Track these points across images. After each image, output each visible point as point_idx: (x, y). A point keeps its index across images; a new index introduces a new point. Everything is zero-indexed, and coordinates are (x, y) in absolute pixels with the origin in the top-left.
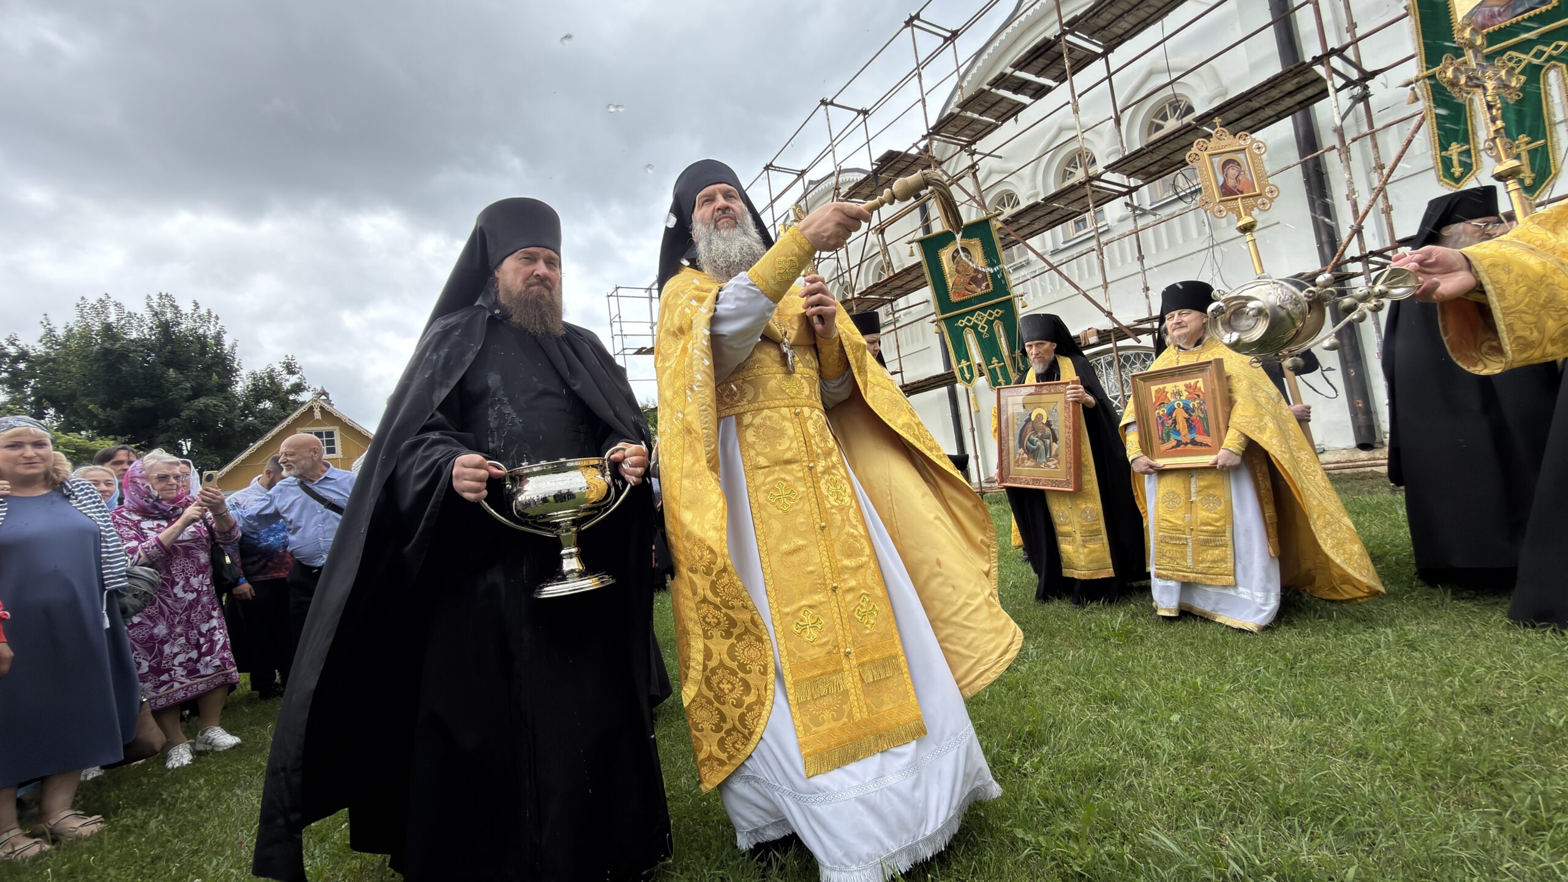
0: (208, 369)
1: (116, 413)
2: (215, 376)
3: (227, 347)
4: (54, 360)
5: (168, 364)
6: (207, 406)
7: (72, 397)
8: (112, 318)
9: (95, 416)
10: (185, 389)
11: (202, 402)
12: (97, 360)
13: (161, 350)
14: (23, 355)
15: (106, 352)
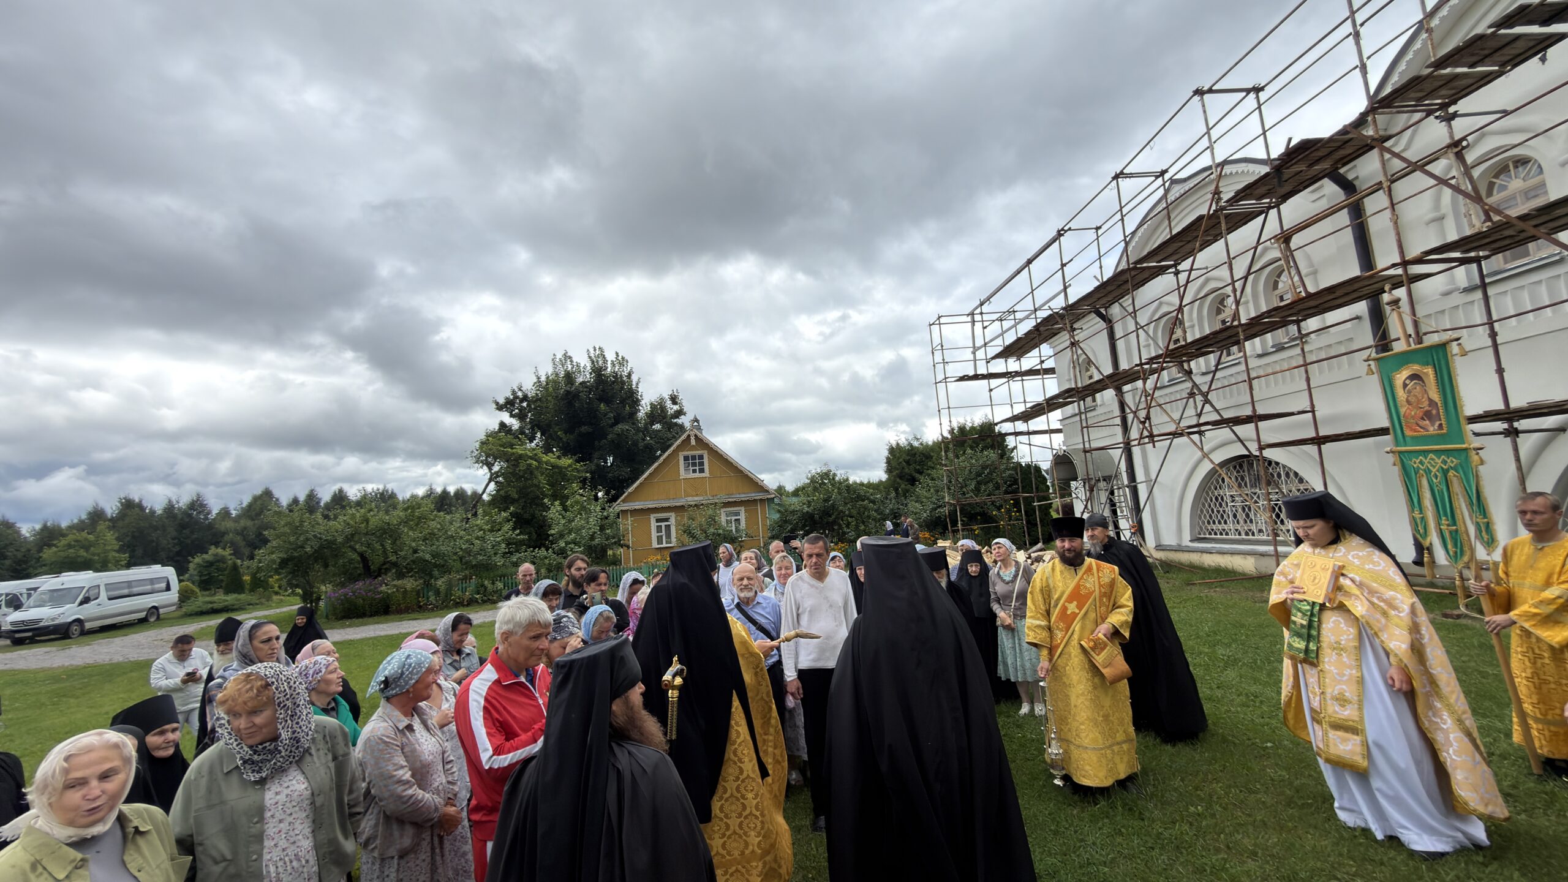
0: (623, 401)
1: (572, 437)
2: (627, 408)
3: (634, 383)
4: (540, 400)
5: (601, 399)
6: (622, 430)
7: (549, 426)
8: (569, 368)
9: (560, 439)
10: (609, 418)
11: (620, 427)
12: (562, 399)
13: (597, 389)
14: (525, 398)
15: (568, 393)
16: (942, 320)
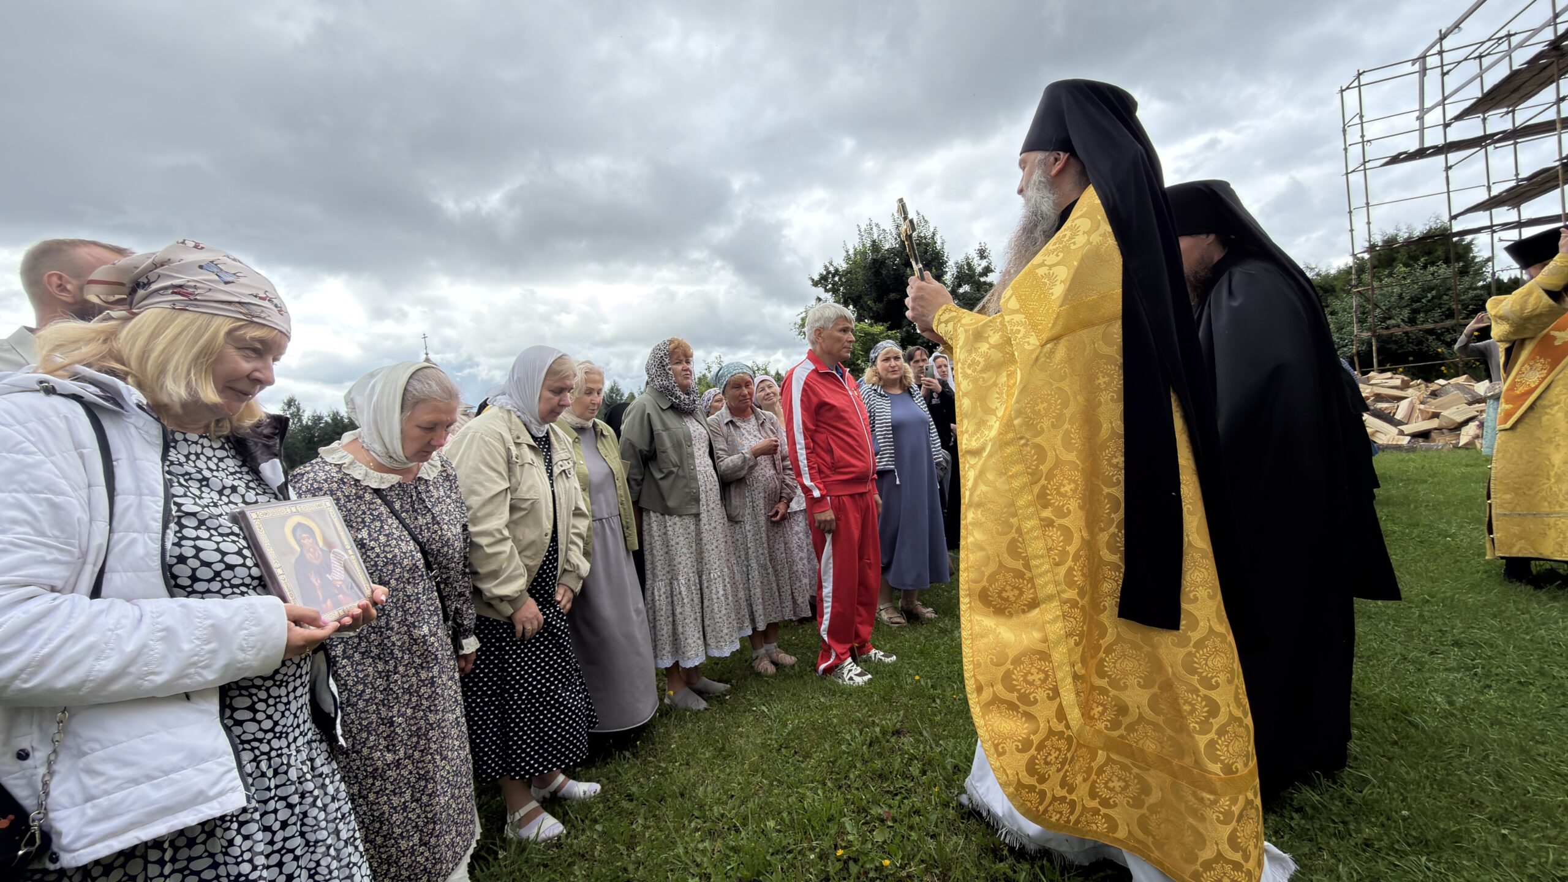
3: (938, 246)
4: (850, 272)
8: (875, 237)
9: (871, 309)
12: (870, 268)
14: (837, 272)
16: (1364, 79)
